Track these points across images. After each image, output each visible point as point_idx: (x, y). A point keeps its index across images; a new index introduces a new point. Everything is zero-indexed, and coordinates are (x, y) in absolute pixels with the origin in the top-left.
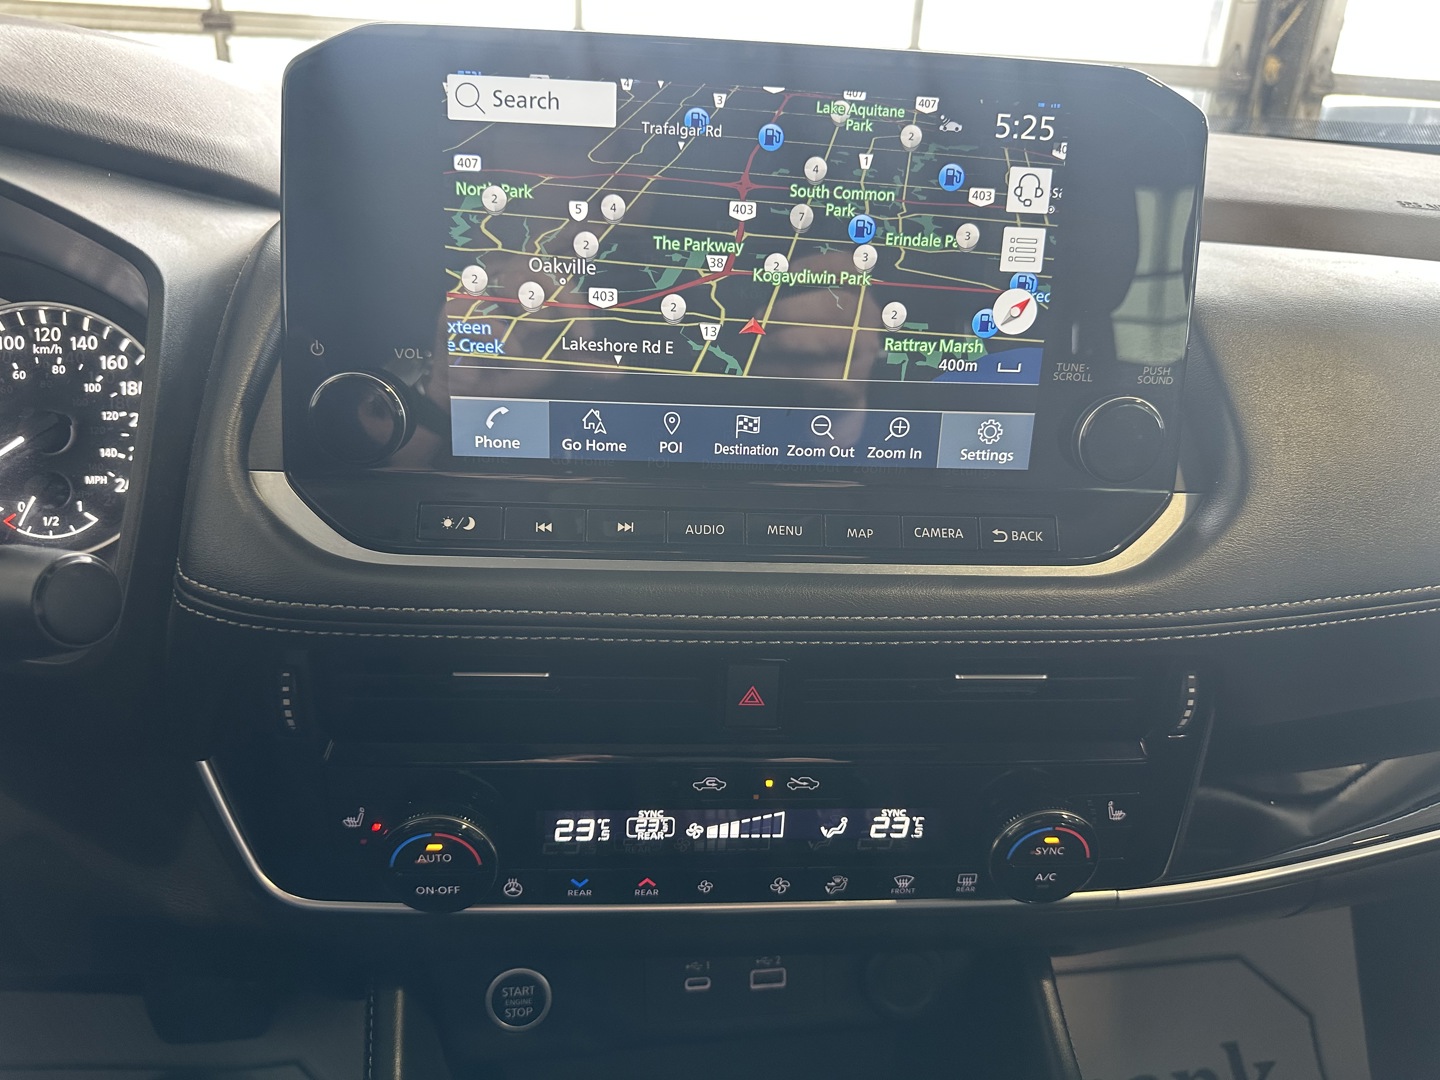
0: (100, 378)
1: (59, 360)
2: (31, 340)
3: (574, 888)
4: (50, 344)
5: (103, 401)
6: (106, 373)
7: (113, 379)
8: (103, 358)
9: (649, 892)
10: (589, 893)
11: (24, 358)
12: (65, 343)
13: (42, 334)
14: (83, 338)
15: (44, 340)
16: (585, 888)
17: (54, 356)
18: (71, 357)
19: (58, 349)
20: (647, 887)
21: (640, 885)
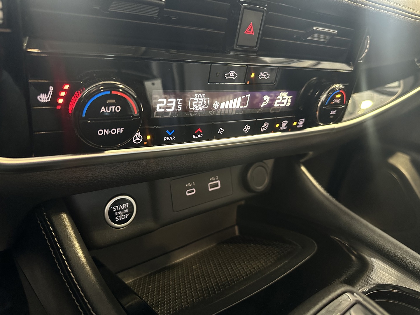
3: (168, 135)
9: (199, 136)
10: (174, 138)
16: (172, 136)
20: (199, 133)
21: (196, 132)
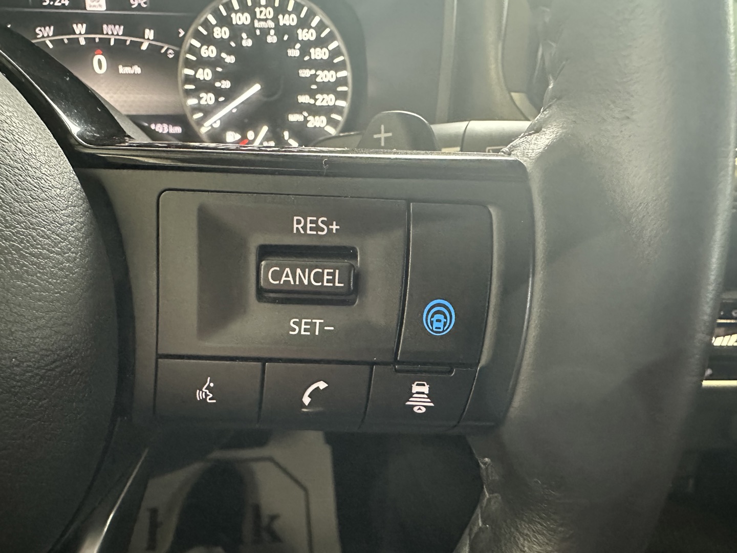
0: (298, 46)
1: (272, 32)
2: (254, 17)
4: (266, 20)
5: (301, 63)
6: (302, 42)
7: (306, 47)
8: (299, 31)
11: (250, 30)
12: (275, 19)
13: (261, 12)
14: (287, 16)
15: (262, 17)
17: (269, 29)
18: (280, 30)
19: (271, 24)
